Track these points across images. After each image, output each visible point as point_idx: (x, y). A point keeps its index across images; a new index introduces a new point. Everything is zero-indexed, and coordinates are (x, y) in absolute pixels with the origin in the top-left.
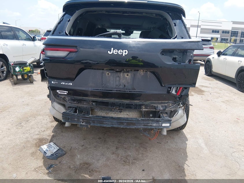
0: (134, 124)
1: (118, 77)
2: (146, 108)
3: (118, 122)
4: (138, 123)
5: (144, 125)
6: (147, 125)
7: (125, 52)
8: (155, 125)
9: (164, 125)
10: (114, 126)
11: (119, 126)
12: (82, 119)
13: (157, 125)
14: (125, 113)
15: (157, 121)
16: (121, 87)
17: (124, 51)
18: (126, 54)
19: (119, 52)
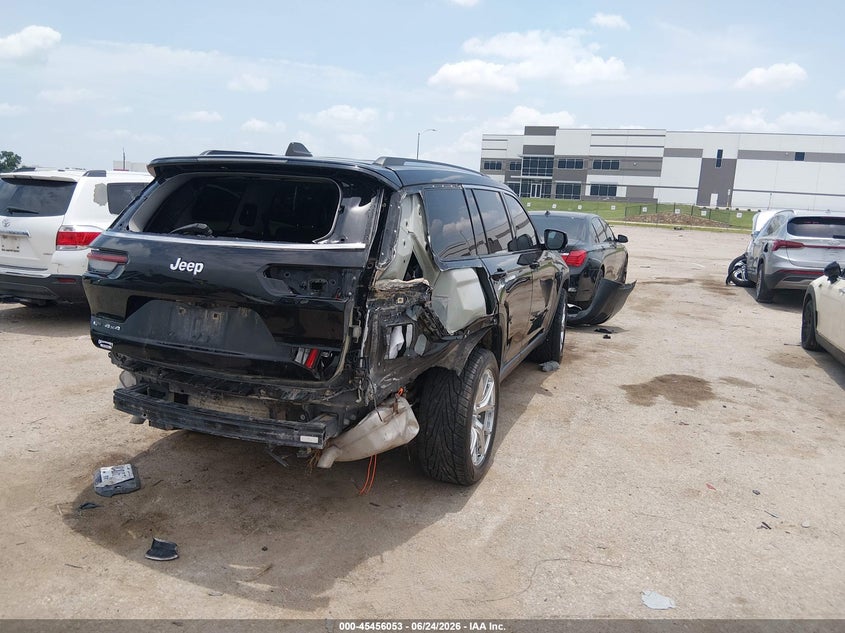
0: (236, 428)
1: (200, 318)
2: (267, 395)
3: (205, 421)
4: (246, 428)
5: (259, 435)
6: (265, 436)
7: (199, 267)
8: (282, 435)
9: (304, 439)
10: (198, 429)
11: (208, 431)
12: (144, 407)
13: (288, 437)
14: (237, 405)
15: (290, 428)
16: (201, 340)
17: (197, 264)
18: (200, 271)
19: (189, 266)
